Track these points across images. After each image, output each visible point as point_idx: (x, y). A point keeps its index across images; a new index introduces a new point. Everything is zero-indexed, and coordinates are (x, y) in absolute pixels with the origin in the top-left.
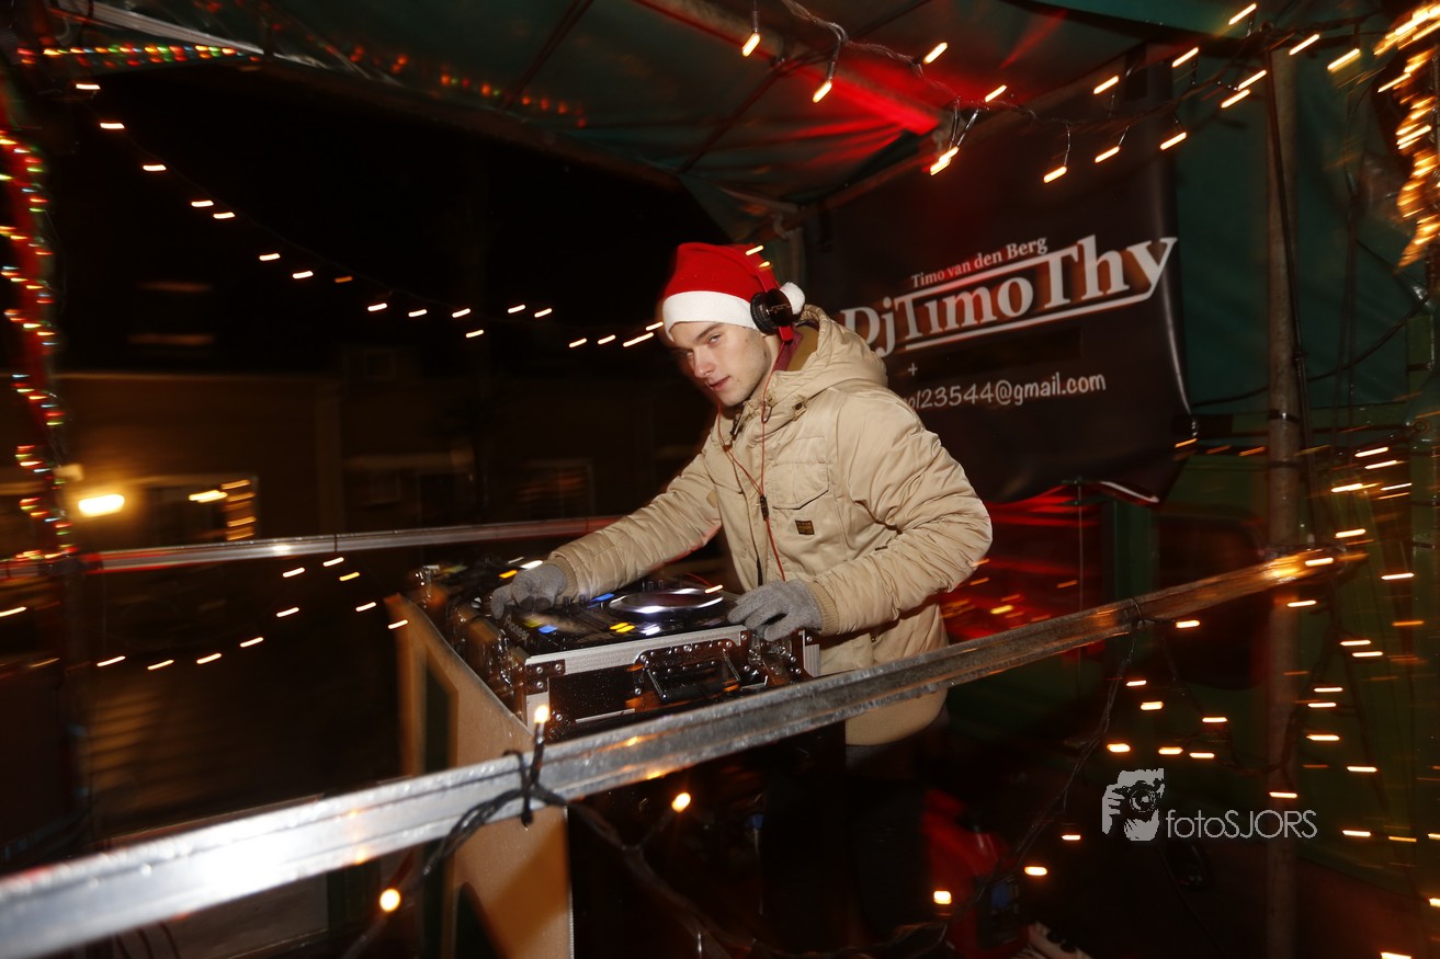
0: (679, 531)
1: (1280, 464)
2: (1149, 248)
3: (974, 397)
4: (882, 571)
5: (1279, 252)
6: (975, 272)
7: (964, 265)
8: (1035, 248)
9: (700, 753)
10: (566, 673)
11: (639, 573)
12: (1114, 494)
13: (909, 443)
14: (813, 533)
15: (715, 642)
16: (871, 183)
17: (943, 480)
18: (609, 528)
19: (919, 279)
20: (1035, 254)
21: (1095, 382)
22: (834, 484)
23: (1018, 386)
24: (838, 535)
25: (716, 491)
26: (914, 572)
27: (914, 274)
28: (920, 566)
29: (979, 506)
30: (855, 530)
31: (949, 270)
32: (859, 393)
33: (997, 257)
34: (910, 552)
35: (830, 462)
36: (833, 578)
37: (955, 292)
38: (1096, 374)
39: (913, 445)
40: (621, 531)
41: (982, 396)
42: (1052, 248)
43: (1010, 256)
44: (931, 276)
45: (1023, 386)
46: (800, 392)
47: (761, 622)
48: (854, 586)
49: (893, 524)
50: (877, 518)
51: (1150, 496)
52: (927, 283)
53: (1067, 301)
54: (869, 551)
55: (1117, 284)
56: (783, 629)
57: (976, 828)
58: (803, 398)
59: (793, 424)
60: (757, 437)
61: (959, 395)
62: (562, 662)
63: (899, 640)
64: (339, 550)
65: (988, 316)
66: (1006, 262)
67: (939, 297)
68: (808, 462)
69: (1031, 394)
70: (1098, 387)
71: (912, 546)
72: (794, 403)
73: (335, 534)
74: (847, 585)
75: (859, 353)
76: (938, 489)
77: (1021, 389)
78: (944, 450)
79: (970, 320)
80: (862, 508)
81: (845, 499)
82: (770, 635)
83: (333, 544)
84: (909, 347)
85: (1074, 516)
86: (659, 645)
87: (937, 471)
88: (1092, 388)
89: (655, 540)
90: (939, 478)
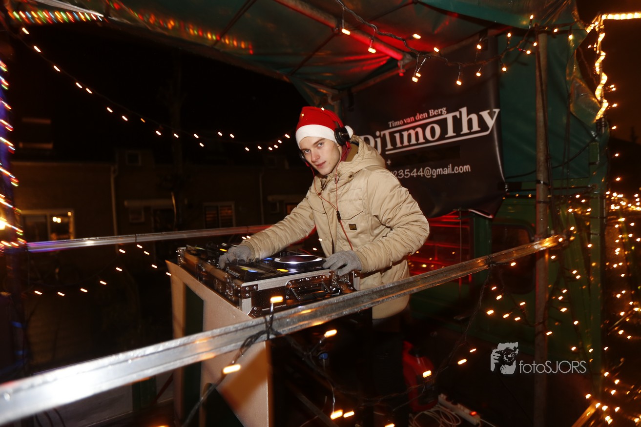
0: (297, 231)
1: (540, 202)
2: (489, 113)
3: (415, 174)
4: (386, 246)
5: (540, 115)
6: (416, 121)
7: (411, 118)
8: (441, 112)
9: (331, 316)
10: (258, 290)
11: (280, 249)
12: (474, 215)
13: (396, 192)
14: (356, 229)
15: (318, 276)
16: (371, 82)
17: (410, 207)
18: (267, 229)
19: (392, 124)
20: (441, 114)
21: (467, 168)
22: (365, 208)
23: (434, 170)
24: (366, 230)
25: (313, 214)
26: (398, 246)
27: (390, 121)
28: (401, 243)
29: (424, 219)
30: (373, 228)
31: (405, 120)
32: (376, 171)
33: (425, 115)
34: (397, 238)
35: (364, 199)
36: (365, 249)
37: (407, 129)
38: (467, 165)
39: (398, 193)
40: (273, 231)
41: (419, 174)
42: (448, 112)
43: (431, 115)
44: (397, 122)
45: (436, 170)
46: (352, 170)
47: (337, 267)
48: (375, 252)
49: (389, 226)
50: (382, 223)
51: (489, 215)
52: (396, 125)
53: (455, 134)
54: (380, 238)
55: (476, 127)
56: (346, 271)
57: (417, 355)
58: (353, 173)
59: (348, 184)
60: (332, 189)
61: (409, 173)
62: (257, 285)
63: (392, 274)
64: (137, 241)
65: (421, 140)
66: (429, 117)
67: (400, 132)
68: (354, 200)
69: (439, 173)
70: (467, 170)
71: (397, 235)
72: (349, 175)
73: (135, 234)
74: (371, 252)
75: (375, 155)
76: (408, 211)
77: (435, 171)
78: (410, 195)
79: (413, 141)
80: (376, 219)
81: (370, 215)
82: (340, 273)
83: (134, 239)
84: (387, 153)
85: (458, 223)
86: (296, 277)
87: (407, 204)
88: (465, 171)
89: (287, 234)
90: (408, 207)
